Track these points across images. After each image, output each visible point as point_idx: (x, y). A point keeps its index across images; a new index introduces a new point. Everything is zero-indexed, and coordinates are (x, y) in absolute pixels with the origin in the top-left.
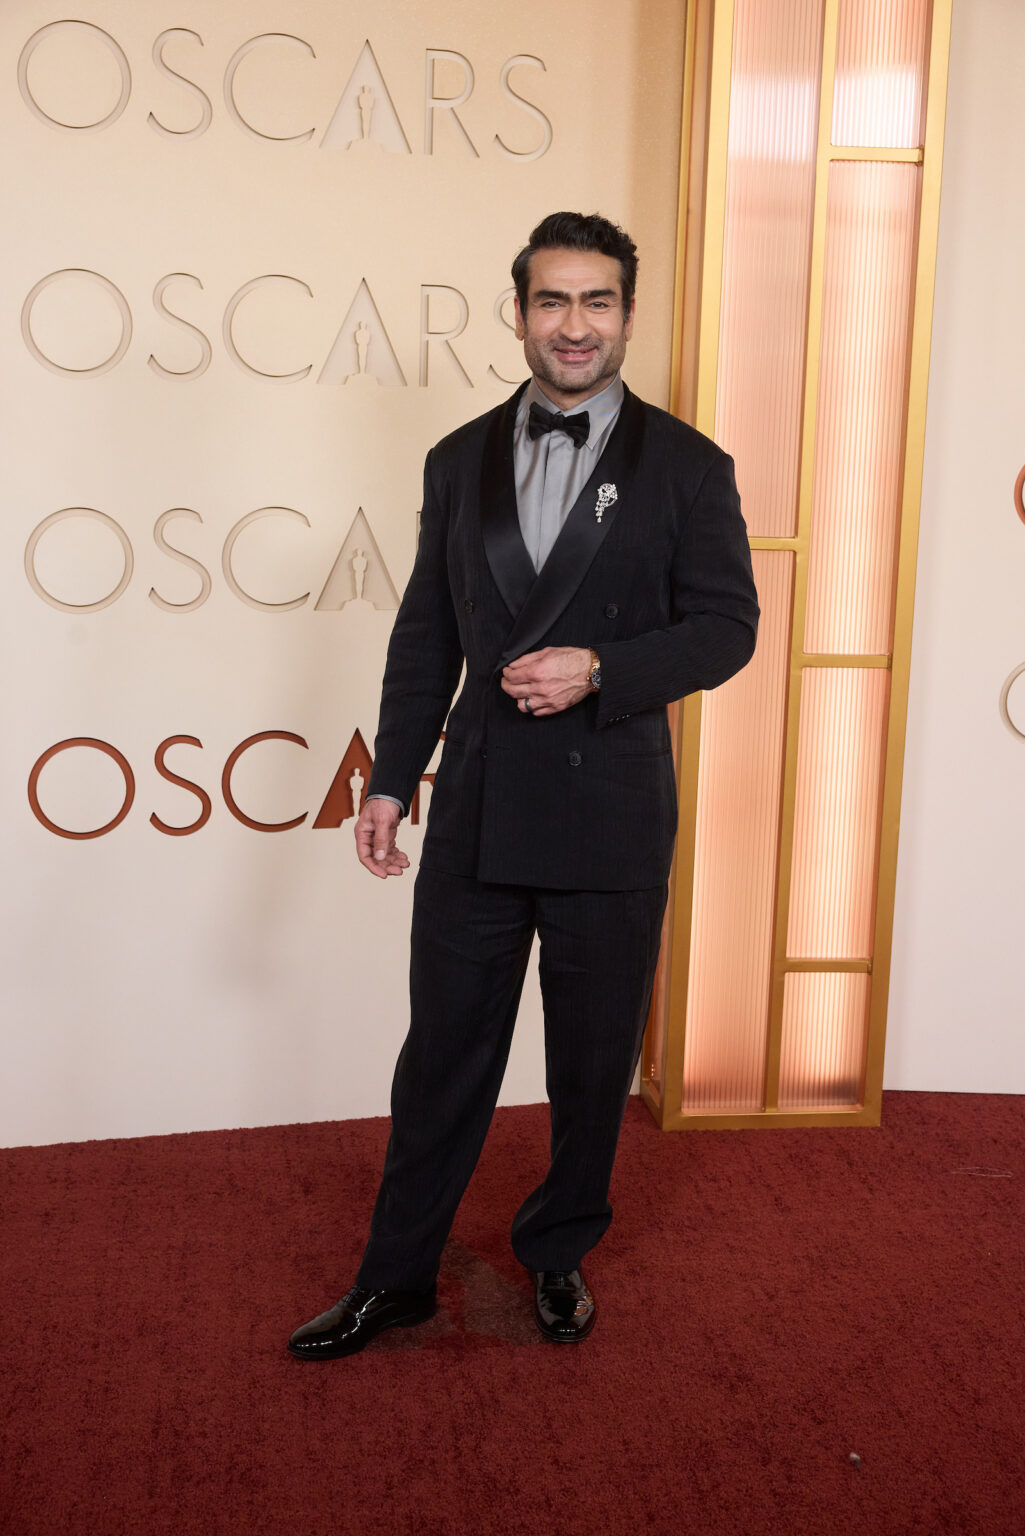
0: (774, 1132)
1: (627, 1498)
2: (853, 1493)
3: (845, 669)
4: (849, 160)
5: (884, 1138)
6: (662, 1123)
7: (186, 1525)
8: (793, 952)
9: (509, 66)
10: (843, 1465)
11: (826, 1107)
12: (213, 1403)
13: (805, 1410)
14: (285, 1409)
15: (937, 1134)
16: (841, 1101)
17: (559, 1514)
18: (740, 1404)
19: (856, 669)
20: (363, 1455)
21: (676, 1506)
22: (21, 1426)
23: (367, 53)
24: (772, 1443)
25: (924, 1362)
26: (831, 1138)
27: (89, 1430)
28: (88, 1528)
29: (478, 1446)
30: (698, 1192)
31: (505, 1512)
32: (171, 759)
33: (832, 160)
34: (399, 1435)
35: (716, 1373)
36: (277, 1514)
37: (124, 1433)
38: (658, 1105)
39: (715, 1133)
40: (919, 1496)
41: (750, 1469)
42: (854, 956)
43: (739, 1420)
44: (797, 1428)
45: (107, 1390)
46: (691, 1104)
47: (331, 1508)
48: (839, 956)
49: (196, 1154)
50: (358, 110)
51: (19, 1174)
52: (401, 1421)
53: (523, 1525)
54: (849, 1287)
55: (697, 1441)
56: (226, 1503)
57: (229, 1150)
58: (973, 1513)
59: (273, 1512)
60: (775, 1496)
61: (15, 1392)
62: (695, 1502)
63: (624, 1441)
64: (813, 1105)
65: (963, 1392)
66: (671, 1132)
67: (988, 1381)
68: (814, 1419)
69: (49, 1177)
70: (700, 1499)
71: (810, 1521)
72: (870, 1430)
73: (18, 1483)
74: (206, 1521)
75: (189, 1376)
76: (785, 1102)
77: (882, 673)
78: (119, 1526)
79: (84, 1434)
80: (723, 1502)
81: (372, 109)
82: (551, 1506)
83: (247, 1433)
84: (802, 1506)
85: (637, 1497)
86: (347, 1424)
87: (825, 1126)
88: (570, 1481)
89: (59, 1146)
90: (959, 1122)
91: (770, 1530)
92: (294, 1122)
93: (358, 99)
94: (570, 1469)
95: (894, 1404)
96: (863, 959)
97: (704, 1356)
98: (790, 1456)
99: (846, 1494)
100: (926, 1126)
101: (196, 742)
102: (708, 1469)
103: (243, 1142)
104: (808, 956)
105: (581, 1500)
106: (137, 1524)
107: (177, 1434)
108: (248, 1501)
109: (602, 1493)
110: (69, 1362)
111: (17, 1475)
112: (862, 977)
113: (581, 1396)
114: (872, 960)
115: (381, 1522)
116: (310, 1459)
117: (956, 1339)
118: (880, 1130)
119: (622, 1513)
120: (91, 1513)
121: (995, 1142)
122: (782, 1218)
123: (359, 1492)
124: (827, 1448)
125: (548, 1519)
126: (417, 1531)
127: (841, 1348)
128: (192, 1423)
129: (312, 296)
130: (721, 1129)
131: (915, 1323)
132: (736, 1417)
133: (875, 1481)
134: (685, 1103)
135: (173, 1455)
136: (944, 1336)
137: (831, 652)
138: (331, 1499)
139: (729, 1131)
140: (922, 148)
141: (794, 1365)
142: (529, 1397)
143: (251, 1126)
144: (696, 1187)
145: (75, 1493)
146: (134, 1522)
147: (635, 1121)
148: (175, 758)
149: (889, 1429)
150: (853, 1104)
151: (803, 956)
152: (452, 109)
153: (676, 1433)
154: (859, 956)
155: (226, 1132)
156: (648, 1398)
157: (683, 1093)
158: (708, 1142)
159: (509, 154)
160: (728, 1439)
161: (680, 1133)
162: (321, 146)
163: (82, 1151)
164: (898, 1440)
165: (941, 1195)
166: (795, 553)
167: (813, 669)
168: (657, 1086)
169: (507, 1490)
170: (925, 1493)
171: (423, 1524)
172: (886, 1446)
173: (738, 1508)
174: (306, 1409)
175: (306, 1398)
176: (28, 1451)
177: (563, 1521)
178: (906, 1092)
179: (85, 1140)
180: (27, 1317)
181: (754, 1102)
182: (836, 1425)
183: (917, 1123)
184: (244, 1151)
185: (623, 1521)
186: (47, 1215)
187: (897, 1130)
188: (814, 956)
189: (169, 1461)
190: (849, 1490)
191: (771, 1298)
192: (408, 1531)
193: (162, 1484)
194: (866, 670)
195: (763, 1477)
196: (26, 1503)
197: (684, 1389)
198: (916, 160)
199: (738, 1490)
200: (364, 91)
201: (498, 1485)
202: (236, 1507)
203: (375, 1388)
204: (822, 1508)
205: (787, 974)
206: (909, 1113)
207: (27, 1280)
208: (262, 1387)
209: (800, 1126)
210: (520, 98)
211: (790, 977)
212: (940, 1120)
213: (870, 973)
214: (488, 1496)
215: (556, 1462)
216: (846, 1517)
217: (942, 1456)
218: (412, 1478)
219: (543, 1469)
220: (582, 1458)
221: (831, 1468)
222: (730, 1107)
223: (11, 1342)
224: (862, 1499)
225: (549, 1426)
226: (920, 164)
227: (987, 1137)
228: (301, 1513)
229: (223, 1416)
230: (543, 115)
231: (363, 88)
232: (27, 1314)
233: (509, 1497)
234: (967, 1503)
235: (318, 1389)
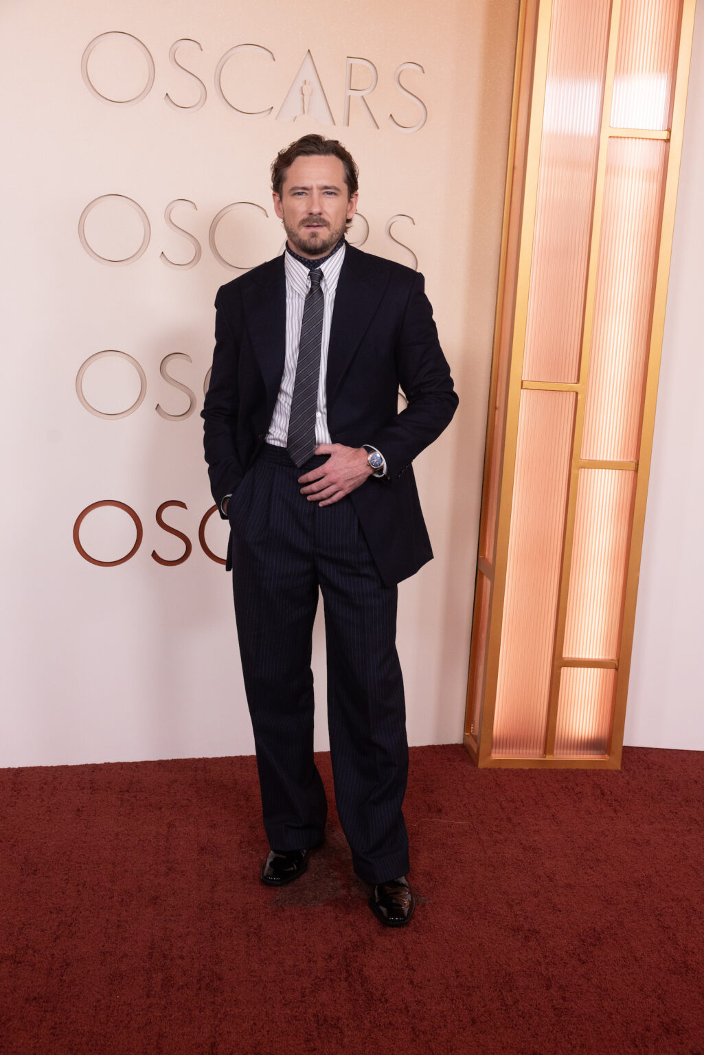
0: (551, 771)
1: (458, 1008)
2: (606, 1010)
3: (607, 470)
4: (621, 137)
5: (623, 777)
6: (478, 762)
7: (171, 1016)
8: (567, 654)
9: (401, 69)
10: (599, 990)
11: (585, 755)
12: (188, 936)
13: (574, 954)
14: (235, 943)
15: (658, 776)
16: (595, 752)
17: (414, 1017)
18: (530, 948)
19: (614, 471)
20: (286, 974)
21: (491, 1014)
22: (64, 948)
23: (308, 59)
24: (552, 975)
25: (651, 925)
26: (588, 776)
27: (107, 952)
28: (108, 1015)
29: (362, 970)
30: (502, 808)
31: (379, 1014)
32: (167, 516)
33: (610, 137)
34: (309, 961)
35: (516, 928)
36: (231, 1010)
37: (130, 955)
38: (476, 751)
39: (512, 770)
40: (649, 1013)
41: (539, 992)
42: (607, 658)
43: (531, 959)
44: (568, 966)
45: (118, 926)
46: (497, 751)
47: (265, 1008)
48: (597, 657)
49: (175, 774)
50: (301, 96)
51: (60, 784)
52: (310, 952)
53: (390, 1023)
54: (601, 874)
55: (504, 972)
56: (197, 1003)
57: (196, 771)
58: (685, 1025)
59: (228, 1009)
60: (555, 1009)
61: (59, 926)
62: (503, 1012)
63: (456, 970)
64: (577, 754)
65: (677, 946)
66: (484, 769)
67: (693, 939)
68: (580, 960)
69: (79, 786)
70: (505, 1010)
71: (577, 1027)
72: (617, 969)
73: (62, 986)
74: (184, 1014)
75: (172, 918)
76: (558, 751)
77: (630, 474)
78: (128, 1015)
79: (104, 955)
80: (520, 1013)
81: (310, 96)
82: (408, 1011)
83: (210, 957)
84: (573, 1017)
85: (465, 1007)
86: (275, 953)
87: (585, 768)
88: (420, 995)
89: (86, 766)
90: (672, 769)
91: (552, 1032)
92: (238, 755)
93: (302, 88)
94: (421, 988)
95: (631, 952)
96: (612, 660)
97: (507, 916)
98: (564, 984)
99: (601, 1011)
100: (650, 771)
101: (183, 505)
102: (511, 990)
103: (205, 767)
104: (577, 657)
105: (428, 1008)
106: (139, 1014)
107: (165, 956)
108: (212, 1002)
109: (442, 1004)
110: (95, 907)
111: (61, 980)
112: (612, 671)
113: (427, 940)
114: (618, 660)
115: (298, 1018)
116: (251, 976)
117: (671, 910)
118: (620, 772)
119: (455, 1018)
120: (109, 1007)
121: (696, 782)
122: (557, 828)
123: (284, 998)
124: (588, 980)
125: (406, 1020)
126: (322, 1025)
127: (597, 914)
128: (174, 950)
129: (267, 217)
130: (516, 768)
131: (645, 899)
132: (529, 957)
133: (620, 1002)
134: (494, 751)
135: (162, 970)
136: (664, 909)
137: (598, 459)
138: (265, 1002)
139: (522, 769)
140: (669, 131)
141: (567, 925)
142: (393, 940)
143: (210, 756)
144: (501, 805)
145: (98, 992)
146: (137, 1013)
147: (460, 761)
148: (169, 515)
149: (629, 969)
150: (603, 754)
151: (573, 657)
152: (362, 97)
153: (490, 966)
154: (610, 658)
155: (194, 760)
156: (471, 943)
157: (493, 744)
158: (508, 776)
159: (399, 127)
160: (523, 971)
161: (490, 770)
162: (276, 119)
163: (101, 769)
164: (634, 976)
165: (661, 816)
166: (577, 394)
167: (586, 470)
168: (475, 738)
169: (380, 1000)
170: (653, 1011)
171: (326, 1021)
172: (628, 980)
173: (530, 1017)
174: (248, 942)
175: (248, 935)
176: (67, 965)
177: (416, 1021)
178: (637, 748)
179: (103, 762)
180: (67, 877)
181: (538, 751)
182: (594, 964)
183: (645, 769)
184: (206, 772)
185: (456, 1023)
186: (78, 810)
187: (632, 772)
188: (580, 657)
189: (159, 974)
190: (603, 1007)
191: (551, 880)
192: (316, 1025)
193: (155, 989)
194: (621, 471)
195: (547, 997)
196: (67, 999)
197: (494, 937)
198: (665, 138)
199: (531, 1005)
200: (305, 83)
201: (374, 997)
202: (203, 1006)
203: (293, 930)
204: (586, 1019)
205: (562, 668)
206: (639, 762)
207: (65, 852)
208: (220, 927)
209: (568, 767)
210: (407, 91)
211: (564, 670)
212: (660, 767)
213: (617, 669)
214: (368, 1003)
215: (412, 982)
216: (602, 1026)
217: (665, 988)
218: (318, 990)
219: (403, 987)
220: (429, 981)
221: (591, 992)
222: (523, 753)
223: (56, 893)
224: (612, 1014)
225: (407, 959)
226: (668, 141)
227: (691, 779)
228: (246, 1011)
229: (194, 945)
230: (422, 102)
231: (305, 81)
232: (66, 874)
233: (381, 1005)
234: (681, 1019)
235: (256, 929)
